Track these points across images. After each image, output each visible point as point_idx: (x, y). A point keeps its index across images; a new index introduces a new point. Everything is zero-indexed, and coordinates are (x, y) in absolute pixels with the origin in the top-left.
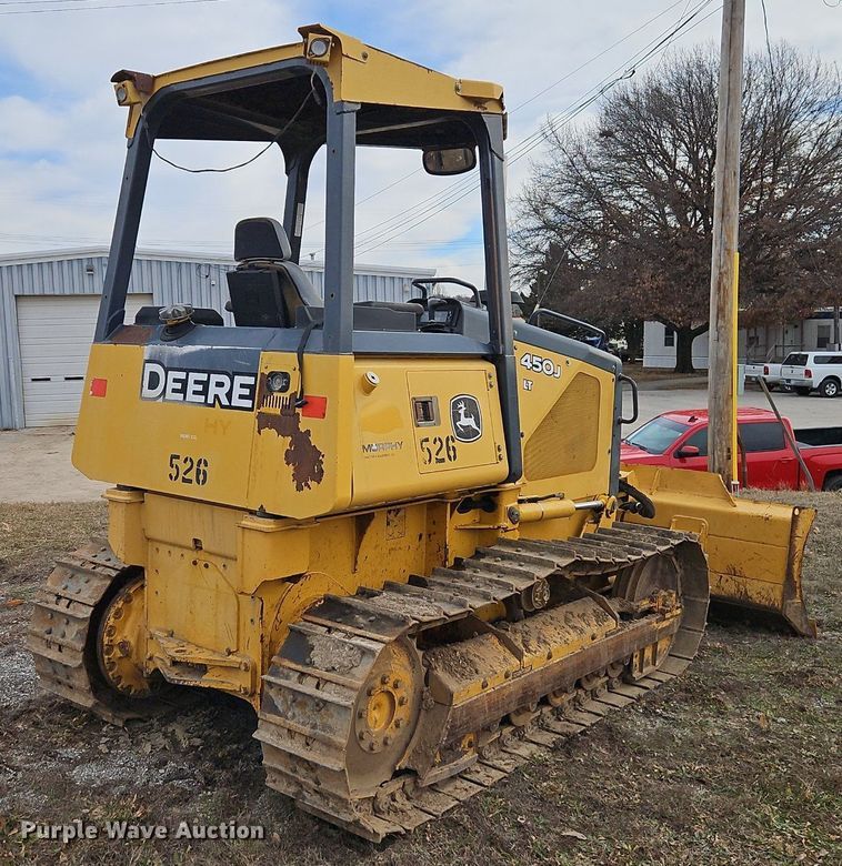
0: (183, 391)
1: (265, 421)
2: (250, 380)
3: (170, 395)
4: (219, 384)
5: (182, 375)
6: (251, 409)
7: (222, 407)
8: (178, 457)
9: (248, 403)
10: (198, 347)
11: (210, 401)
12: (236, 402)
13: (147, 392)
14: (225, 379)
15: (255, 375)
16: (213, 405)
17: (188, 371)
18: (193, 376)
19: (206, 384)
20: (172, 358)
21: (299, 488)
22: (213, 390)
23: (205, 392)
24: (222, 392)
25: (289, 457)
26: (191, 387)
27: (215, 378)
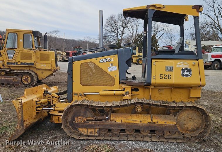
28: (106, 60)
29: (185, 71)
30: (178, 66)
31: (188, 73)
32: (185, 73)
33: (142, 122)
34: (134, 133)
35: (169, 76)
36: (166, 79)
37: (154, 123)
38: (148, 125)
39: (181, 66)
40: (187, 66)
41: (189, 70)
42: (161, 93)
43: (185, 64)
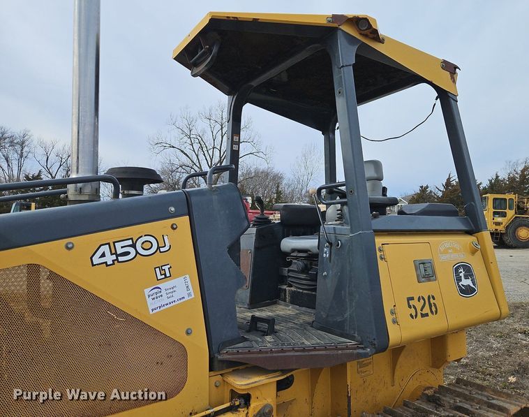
28: (134, 246)
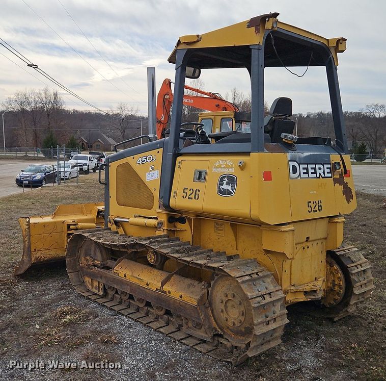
0: (307, 173)
1: (336, 181)
2: (329, 166)
3: (303, 176)
4: (320, 169)
5: (305, 166)
6: (331, 177)
7: (323, 177)
8: (310, 202)
9: (330, 175)
10: (309, 153)
11: (318, 176)
12: (327, 175)
13: (292, 175)
14: (321, 166)
15: (330, 164)
16: (319, 178)
17: (308, 164)
18: (310, 166)
19: (315, 169)
20: (300, 158)
21: (348, 203)
22: (318, 171)
23: (315, 173)
24: (321, 171)
25: (344, 193)
26: (310, 171)
27: (318, 166)
29: (225, 182)
30: (215, 170)
31: (229, 188)
32: (225, 187)
33: (150, 287)
34: (145, 306)
35: (197, 192)
36: (192, 199)
37: (165, 292)
38: (156, 294)
39: (219, 169)
40: (230, 171)
41: (232, 180)
42: (219, 232)
43: (227, 166)
